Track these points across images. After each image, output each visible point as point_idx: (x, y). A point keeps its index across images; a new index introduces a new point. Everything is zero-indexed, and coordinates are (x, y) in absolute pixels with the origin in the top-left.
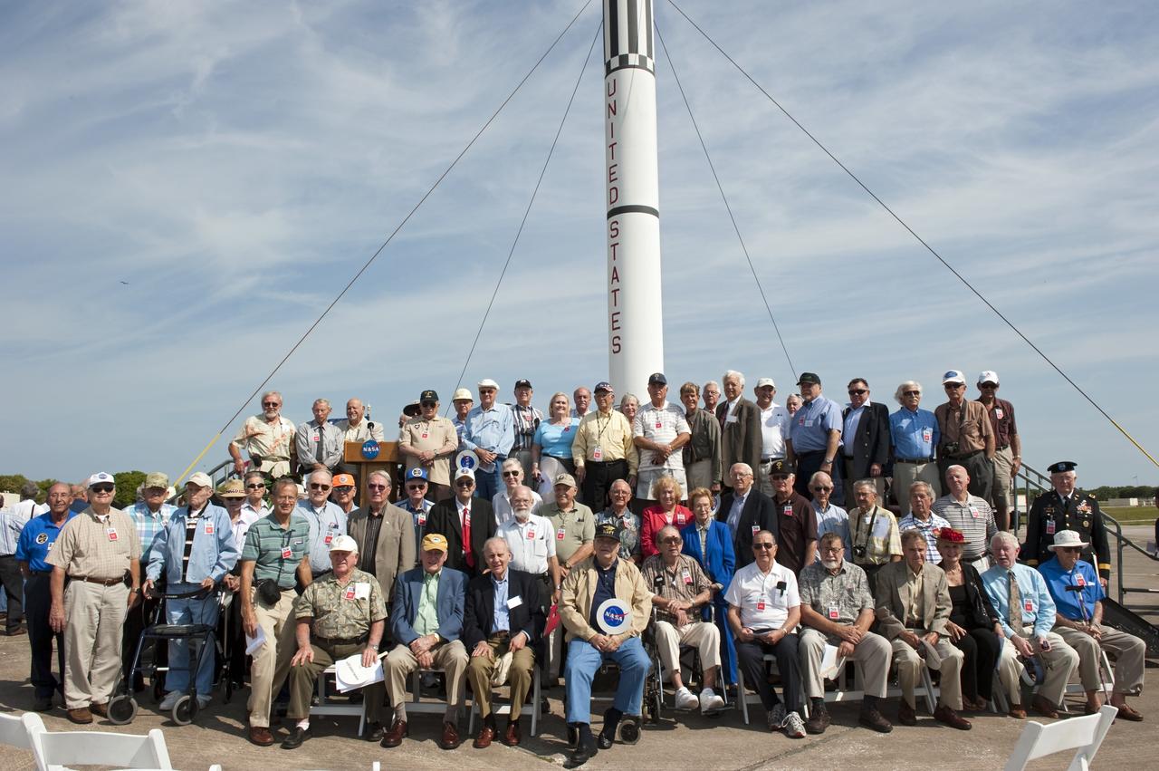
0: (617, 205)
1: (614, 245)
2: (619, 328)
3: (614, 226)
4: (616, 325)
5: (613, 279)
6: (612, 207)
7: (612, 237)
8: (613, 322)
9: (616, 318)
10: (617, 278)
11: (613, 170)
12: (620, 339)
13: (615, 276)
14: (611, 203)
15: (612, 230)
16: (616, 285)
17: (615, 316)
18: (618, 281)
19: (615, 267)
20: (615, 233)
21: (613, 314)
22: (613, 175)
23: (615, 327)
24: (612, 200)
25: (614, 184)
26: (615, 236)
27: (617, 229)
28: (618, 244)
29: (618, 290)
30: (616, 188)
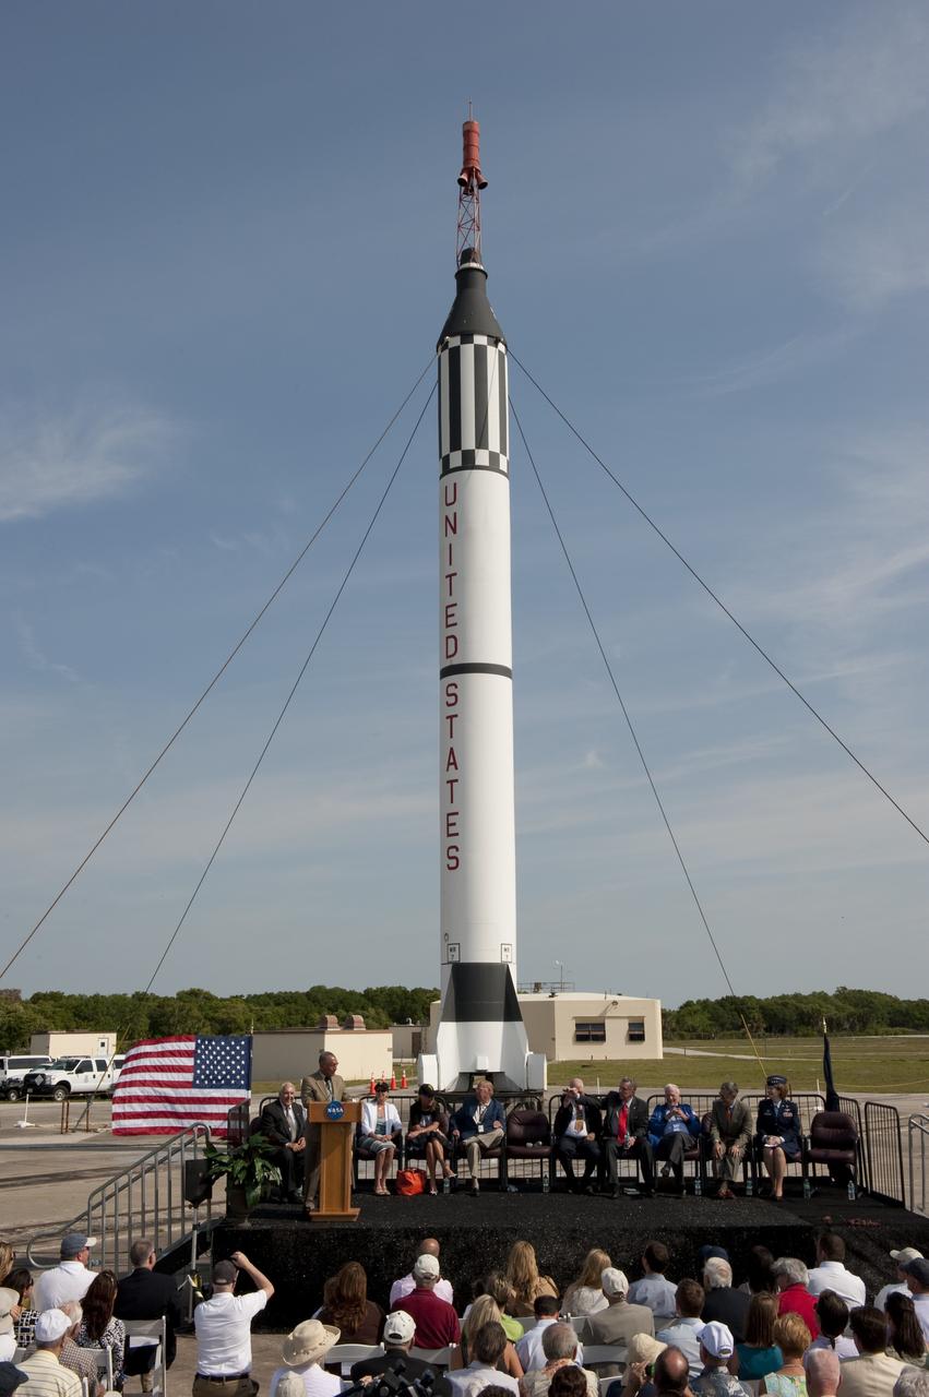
0: (456, 661)
1: (451, 717)
2: (456, 834)
3: (452, 690)
5: (449, 764)
6: (448, 663)
7: (449, 705)
10: (455, 763)
11: (450, 611)
12: (457, 850)
13: (452, 761)
14: (448, 657)
15: (449, 695)
16: (452, 772)
17: (450, 817)
18: (456, 768)
19: (452, 749)
20: (452, 700)
21: (449, 815)
22: (451, 618)
23: (450, 832)
24: (450, 654)
25: (451, 631)
26: (453, 704)
27: (455, 695)
28: (456, 716)
29: (456, 781)
30: (454, 637)
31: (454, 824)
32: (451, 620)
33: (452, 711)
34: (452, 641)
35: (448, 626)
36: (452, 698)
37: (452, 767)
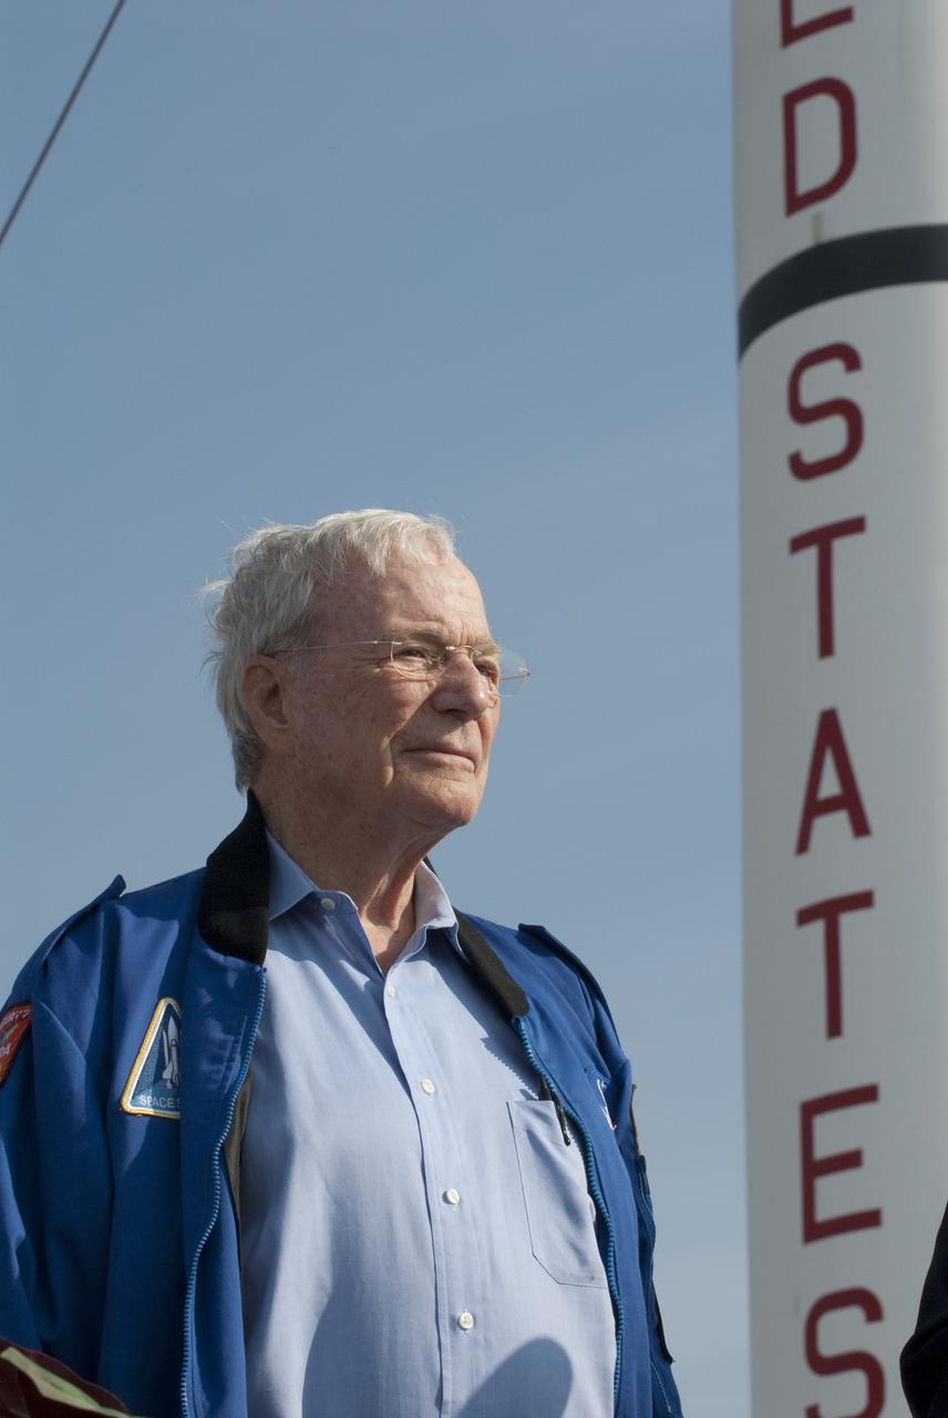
0: (845, 218)
1: (821, 540)
2: (870, 1219)
3: (824, 383)
4: (836, 1196)
5: (815, 807)
6: (798, 235)
7: (803, 470)
8: (813, 1169)
9: (833, 1134)
10: (849, 800)
13: (830, 786)
16: (840, 860)
17: (821, 1123)
18: (860, 827)
19: (829, 718)
20: (828, 436)
23: (823, 1213)
24: (805, 185)
27: (849, 411)
28: (855, 526)
29: (863, 900)
30: (837, 89)
31: (851, 1160)
33: (824, 502)
34: (820, 116)
37: (834, 825)
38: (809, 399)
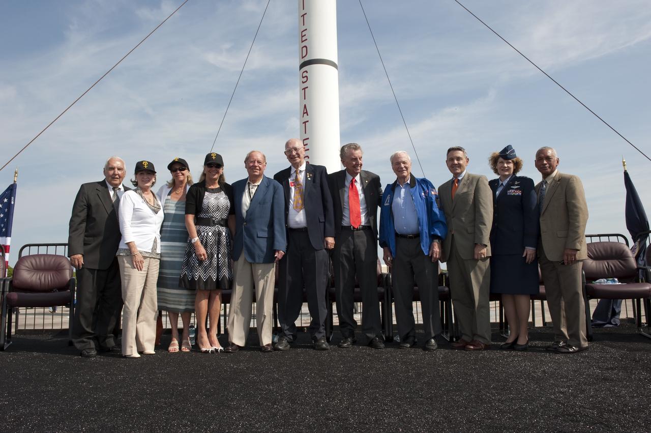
0: (306, 59)
3: (305, 74)
5: (304, 113)
6: (303, 61)
7: (303, 83)
10: (307, 113)
11: (303, 34)
12: (309, 158)
13: (305, 111)
14: (303, 58)
15: (303, 77)
16: (306, 118)
18: (308, 115)
19: (305, 105)
20: (305, 80)
21: (304, 140)
22: (304, 37)
24: (303, 56)
25: (304, 44)
26: (305, 82)
27: (306, 77)
28: (307, 87)
29: (308, 121)
30: (306, 47)
32: (304, 39)
33: (305, 85)
34: (305, 49)
35: (302, 42)
36: (305, 78)
37: (306, 114)
38: (304, 76)
